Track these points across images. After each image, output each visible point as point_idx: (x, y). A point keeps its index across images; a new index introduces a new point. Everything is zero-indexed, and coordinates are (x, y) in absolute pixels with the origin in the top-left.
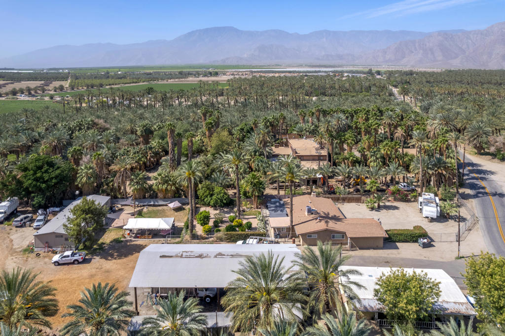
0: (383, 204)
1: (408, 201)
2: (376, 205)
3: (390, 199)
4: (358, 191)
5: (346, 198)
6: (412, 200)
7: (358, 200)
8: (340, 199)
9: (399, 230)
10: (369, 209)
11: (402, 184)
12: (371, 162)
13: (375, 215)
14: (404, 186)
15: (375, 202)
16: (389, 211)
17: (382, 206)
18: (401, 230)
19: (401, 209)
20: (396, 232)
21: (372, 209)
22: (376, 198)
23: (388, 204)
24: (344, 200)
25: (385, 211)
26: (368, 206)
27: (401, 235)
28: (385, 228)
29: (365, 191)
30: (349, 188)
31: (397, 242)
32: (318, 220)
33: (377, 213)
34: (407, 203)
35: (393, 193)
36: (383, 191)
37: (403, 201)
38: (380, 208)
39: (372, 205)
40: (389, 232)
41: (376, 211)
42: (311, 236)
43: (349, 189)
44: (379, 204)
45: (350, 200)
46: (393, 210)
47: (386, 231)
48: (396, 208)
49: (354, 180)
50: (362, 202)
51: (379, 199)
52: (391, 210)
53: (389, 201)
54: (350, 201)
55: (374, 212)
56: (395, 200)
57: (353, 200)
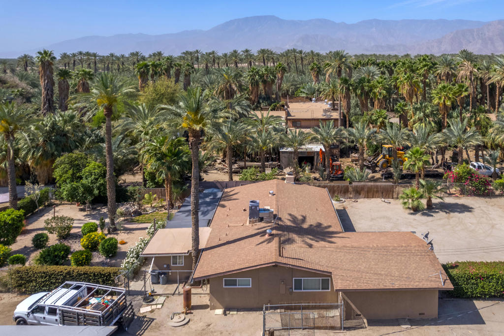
0: (440, 200)
1: (489, 195)
2: (424, 202)
3: (452, 190)
4: (388, 176)
5: (362, 188)
6: (497, 192)
7: (387, 193)
8: (350, 189)
9: (482, 263)
10: (408, 211)
11: (475, 164)
12: (414, 122)
13: (420, 224)
14: (479, 167)
15: (421, 197)
16: (452, 214)
17: (436, 204)
18: (487, 264)
19: (477, 211)
20: (474, 271)
21: (416, 210)
22: (423, 186)
23: (448, 200)
24: (359, 192)
25: (442, 214)
26: (405, 203)
27: (488, 278)
28: (444, 259)
29: (403, 177)
30: (375, 171)
31: (478, 298)
32: (267, 237)
33: (425, 218)
34: (487, 199)
35: (459, 179)
36: (438, 176)
37: (479, 195)
38: (431, 208)
39: (415, 203)
40: (454, 272)
41: (424, 214)
42: (234, 283)
43: (374, 174)
44: (429, 201)
45: (370, 193)
46: (460, 212)
47: (446, 268)
48: (465, 209)
49: (384, 157)
50: (395, 196)
51: (430, 189)
52: (456, 214)
53: (450, 194)
54: (370, 195)
55: (418, 216)
56: (463, 192)
57: (377, 192)
